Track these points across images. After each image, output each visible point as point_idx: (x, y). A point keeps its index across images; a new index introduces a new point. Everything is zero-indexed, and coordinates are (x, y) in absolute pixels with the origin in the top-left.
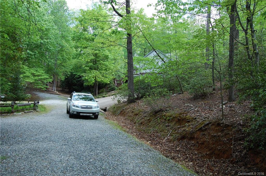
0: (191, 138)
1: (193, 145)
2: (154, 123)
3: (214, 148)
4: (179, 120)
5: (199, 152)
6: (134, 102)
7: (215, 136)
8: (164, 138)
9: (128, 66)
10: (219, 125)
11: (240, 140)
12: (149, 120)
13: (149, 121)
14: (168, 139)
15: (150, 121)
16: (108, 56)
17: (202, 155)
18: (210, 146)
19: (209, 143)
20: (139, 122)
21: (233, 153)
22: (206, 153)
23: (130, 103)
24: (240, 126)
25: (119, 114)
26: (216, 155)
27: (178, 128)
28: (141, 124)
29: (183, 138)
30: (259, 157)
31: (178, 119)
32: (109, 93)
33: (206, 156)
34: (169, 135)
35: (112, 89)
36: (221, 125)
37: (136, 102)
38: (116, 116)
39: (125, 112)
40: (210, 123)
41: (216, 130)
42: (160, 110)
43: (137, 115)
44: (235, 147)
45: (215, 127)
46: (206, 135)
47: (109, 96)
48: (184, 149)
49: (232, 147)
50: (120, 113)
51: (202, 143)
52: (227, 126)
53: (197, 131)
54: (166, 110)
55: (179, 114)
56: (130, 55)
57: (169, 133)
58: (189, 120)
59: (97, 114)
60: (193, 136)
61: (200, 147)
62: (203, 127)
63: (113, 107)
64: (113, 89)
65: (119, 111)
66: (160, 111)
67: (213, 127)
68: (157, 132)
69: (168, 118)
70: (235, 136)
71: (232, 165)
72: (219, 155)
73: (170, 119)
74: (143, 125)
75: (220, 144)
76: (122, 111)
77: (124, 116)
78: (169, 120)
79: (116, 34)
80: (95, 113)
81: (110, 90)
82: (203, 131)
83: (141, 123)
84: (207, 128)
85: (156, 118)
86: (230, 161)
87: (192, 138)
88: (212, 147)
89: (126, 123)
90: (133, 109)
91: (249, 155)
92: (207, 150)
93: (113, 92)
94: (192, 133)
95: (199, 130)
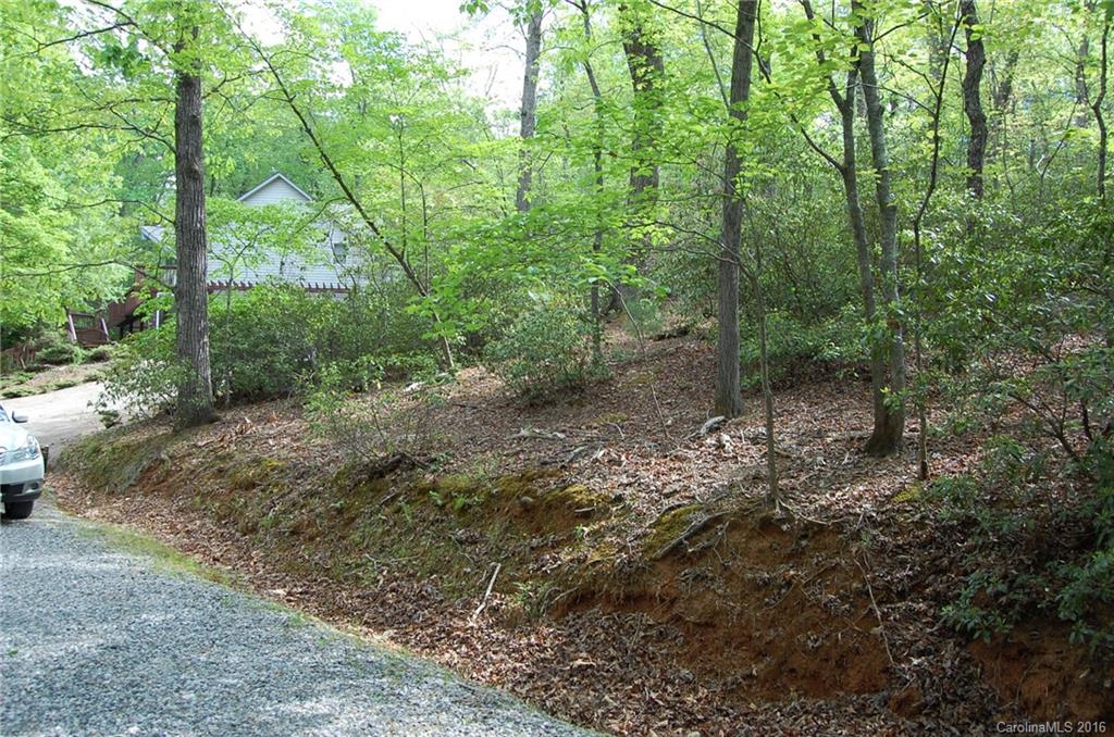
0: (628, 598)
1: (654, 632)
2: (380, 530)
3: (783, 644)
4: (527, 509)
5: (702, 669)
6: (212, 421)
7: (766, 584)
8: (468, 606)
9: (178, 239)
10: (768, 526)
11: (902, 596)
12: (340, 511)
13: (345, 518)
14: (494, 610)
15: (353, 519)
16: (38, 187)
17: (725, 684)
18: (758, 634)
19: (748, 621)
20: (276, 523)
21: (898, 660)
22: (748, 672)
23: (187, 427)
24: (875, 527)
25: (131, 485)
26: (804, 677)
27: (532, 548)
28: (293, 533)
29: (582, 599)
30: (1037, 670)
31: (524, 504)
32: (41, 374)
33: (750, 686)
34: (493, 590)
35: (55, 358)
36: (785, 527)
37: (218, 419)
38: (112, 493)
39: (169, 473)
40: (718, 520)
41: (760, 551)
42: (399, 461)
43: (254, 485)
44: (892, 629)
45: (750, 538)
46: (713, 579)
47: (44, 392)
48: (612, 659)
49: (877, 630)
50: (139, 481)
51: (703, 620)
52: (812, 531)
53: (655, 560)
54: (433, 461)
55: (520, 479)
56: (191, 184)
57: (489, 578)
58: (588, 506)
59: (30, 491)
60: (636, 590)
61: (697, 645)
62: (686, 539)
63: (88, 450)
64: (60, 359)
65: (131, 471)
66: (396, 468)
67: (738, 537)
68: (413, 575)
69: (460, 501)
70: (874, 579)
71: (915, 725)
72: (815, 676)
73: (470, 506)
74: (312, 539)
75: (807, 619)
76: (150, 469)
77: (171, 494)
78: (464, 510)
79: (125, 66)
80: (20, 487)
81: (44, 361)
82: (689, 560)
83: (295, 532)
84: (710, 547)
85: (386, 503)
86: (891, 703)
87: (634, 600)
88: (768, 639)
89: (195, 531)
90: (222, 459)
91: (977, 666)
92: (741, 654)
93: (61, 373)
94: (630, 574)
95: (664, 557)
